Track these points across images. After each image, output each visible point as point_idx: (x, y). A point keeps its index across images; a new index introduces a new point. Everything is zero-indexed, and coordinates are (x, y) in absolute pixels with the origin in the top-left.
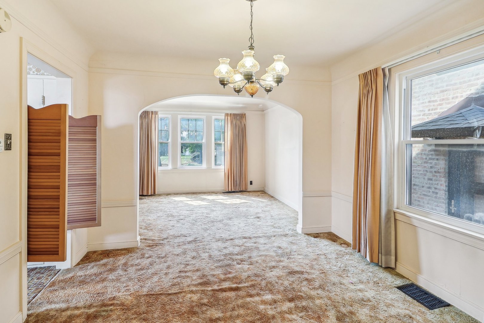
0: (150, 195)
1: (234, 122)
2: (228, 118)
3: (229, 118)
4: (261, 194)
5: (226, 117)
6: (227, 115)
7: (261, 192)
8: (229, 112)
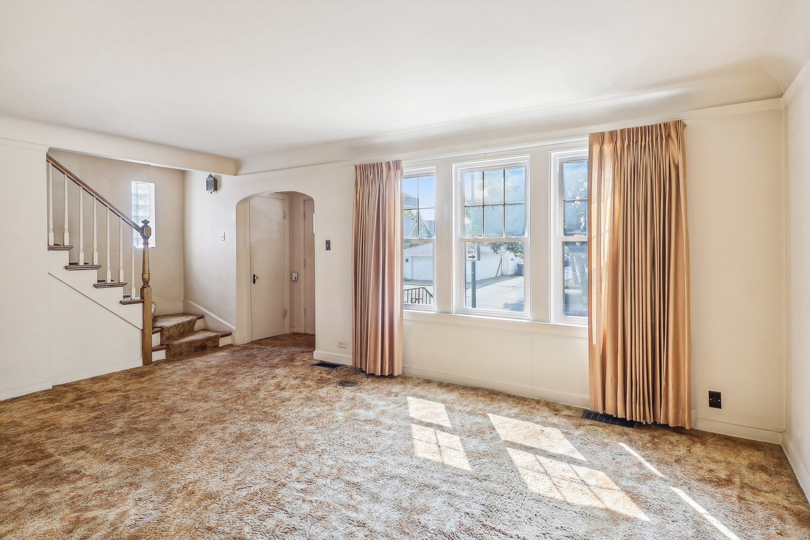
0: (378, 377)
1: (628, 162)
2: (601, 151)
3: (608, 148)
4: (751, 467)
5: (596, 148)
6: (599, 138)
7: (758, 457)
8: (606, 128)
